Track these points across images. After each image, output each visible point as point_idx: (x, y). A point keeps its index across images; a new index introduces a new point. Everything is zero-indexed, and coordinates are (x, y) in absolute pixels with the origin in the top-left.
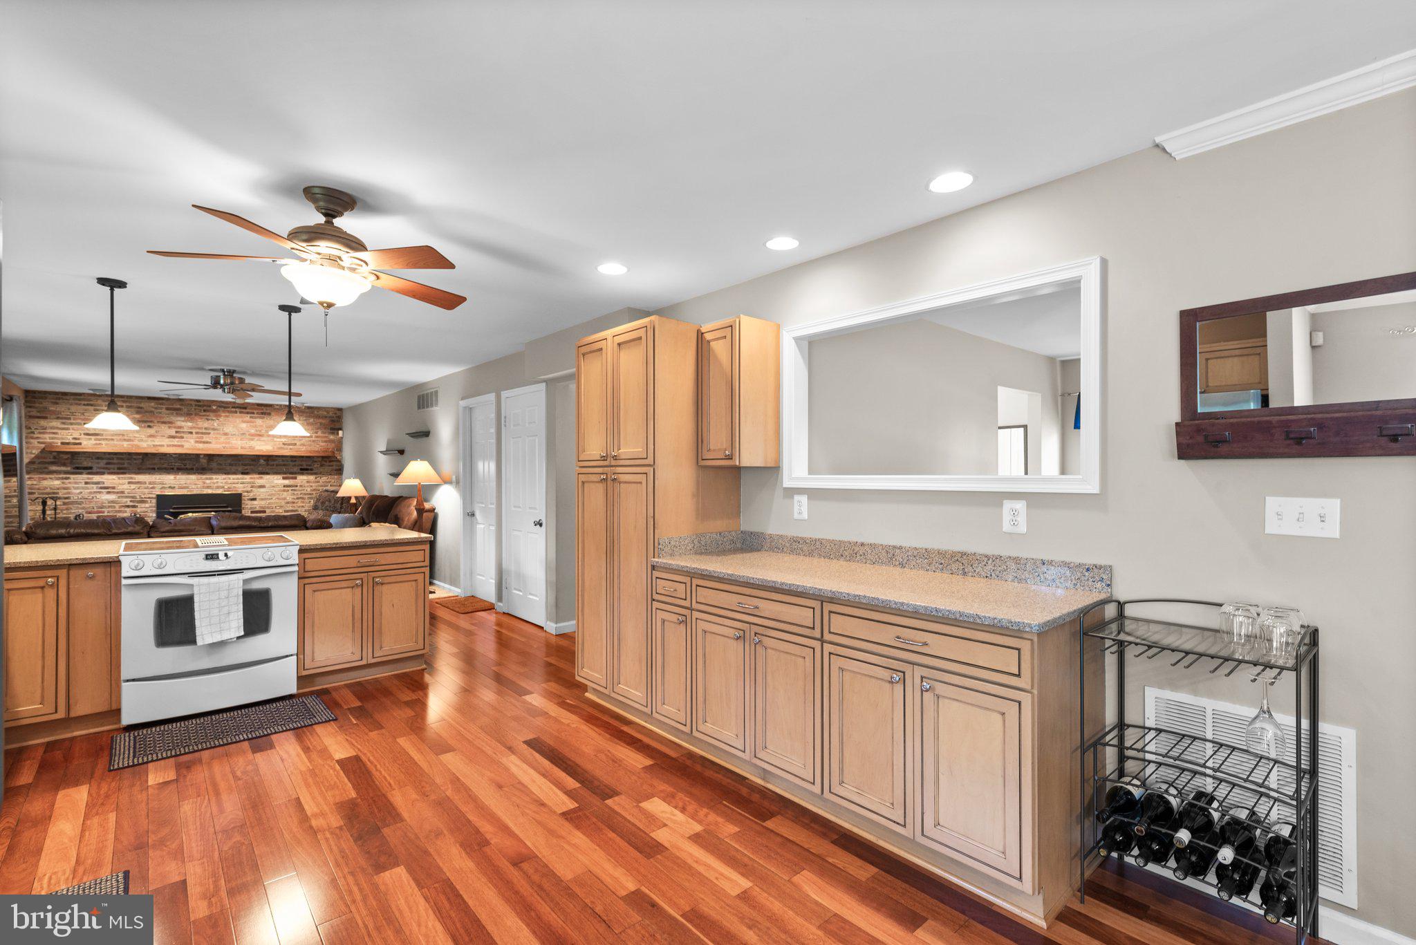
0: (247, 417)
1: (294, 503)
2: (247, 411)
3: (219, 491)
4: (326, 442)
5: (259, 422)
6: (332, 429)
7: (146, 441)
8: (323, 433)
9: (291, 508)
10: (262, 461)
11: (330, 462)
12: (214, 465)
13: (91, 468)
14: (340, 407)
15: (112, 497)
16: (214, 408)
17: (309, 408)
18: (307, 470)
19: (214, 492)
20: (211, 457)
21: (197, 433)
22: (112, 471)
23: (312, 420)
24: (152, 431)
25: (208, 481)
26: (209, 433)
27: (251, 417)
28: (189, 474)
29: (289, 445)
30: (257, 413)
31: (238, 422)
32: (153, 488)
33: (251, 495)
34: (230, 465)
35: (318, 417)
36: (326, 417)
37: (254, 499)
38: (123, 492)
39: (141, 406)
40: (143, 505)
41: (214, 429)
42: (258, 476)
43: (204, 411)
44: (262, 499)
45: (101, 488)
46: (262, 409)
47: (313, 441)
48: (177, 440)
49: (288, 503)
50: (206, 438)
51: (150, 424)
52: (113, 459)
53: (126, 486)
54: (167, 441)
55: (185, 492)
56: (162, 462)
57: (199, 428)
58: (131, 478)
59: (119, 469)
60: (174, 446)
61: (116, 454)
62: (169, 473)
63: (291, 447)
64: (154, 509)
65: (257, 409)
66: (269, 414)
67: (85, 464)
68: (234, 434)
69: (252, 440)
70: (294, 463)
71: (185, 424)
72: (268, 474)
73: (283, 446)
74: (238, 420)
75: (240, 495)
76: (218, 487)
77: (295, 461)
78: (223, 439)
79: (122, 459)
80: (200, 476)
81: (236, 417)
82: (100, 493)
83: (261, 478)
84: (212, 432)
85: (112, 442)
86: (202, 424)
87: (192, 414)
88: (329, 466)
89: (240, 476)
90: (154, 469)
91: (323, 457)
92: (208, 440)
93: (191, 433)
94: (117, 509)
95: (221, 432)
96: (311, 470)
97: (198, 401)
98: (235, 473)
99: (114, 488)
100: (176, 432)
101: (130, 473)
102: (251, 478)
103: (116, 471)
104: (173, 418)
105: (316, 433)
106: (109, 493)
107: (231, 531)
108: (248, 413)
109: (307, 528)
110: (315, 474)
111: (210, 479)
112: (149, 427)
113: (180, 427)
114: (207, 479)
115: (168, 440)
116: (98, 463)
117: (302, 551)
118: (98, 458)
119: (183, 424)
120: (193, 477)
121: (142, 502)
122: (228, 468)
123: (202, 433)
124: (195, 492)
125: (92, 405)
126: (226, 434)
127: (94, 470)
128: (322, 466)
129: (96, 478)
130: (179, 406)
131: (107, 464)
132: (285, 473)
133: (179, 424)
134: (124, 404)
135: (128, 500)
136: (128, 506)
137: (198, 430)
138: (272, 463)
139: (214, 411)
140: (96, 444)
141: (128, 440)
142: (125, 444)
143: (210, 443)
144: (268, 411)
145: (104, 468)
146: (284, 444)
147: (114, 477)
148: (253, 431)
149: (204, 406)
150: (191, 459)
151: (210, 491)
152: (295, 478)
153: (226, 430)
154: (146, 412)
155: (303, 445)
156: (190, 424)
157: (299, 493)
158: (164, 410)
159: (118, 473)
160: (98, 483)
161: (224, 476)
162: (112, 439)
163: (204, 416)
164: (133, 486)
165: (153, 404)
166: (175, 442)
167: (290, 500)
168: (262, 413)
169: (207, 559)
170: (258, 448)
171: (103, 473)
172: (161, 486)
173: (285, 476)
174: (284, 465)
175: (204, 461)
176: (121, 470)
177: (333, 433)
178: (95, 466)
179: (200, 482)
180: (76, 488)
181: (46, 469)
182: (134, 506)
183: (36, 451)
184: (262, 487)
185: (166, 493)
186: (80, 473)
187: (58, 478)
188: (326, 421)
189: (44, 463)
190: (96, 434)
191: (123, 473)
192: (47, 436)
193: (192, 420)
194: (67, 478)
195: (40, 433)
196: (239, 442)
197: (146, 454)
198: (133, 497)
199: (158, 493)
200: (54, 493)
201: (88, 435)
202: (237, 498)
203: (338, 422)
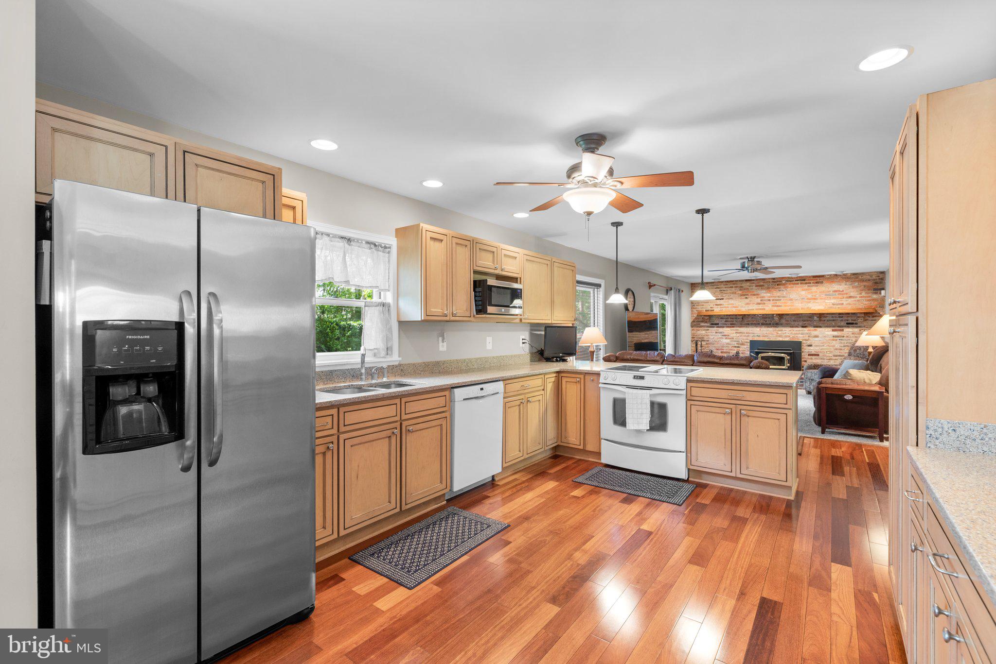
0: (806, 287)
1: (841, 349)
2: (806, 282)
3: (787, 339)
4: (868, 300)
5: (814, 289)
6: (875, 289)
7: (745, 307)
8: (867, 293)
9: (839, 354)
10: (815, 318)
11: (873, 317)
12: (783, 321)
13: (718, 324)
14: (882, 270)
15: (728, 341)
16: (784, 282)
17: (854, 274)
18: (852, 324)
19: (784, 340)
20: (781, 316)
21: (773, 300)
22: (728, 325)
23: (856, 284)
24: (747, 301)
25: (780, 332)
26: (781, 300)
27: (808, 286)
28: (768, 327)
29: (837, 305)
30: (813, 283)
31: (799, 290)
32: (748, 336)
33: (809, 343)
34: (794, 321)
35: (863, 281)
36: (869, 280)
37: (810, 346)
38: (733, 338)
40: (743, 346)
41: (784, 297)
42: (813, 329)
43: (778, 285)
44: (816, 346)
45: (723, 336)
46: (817, 280)
47: (858, 300)
48: (761, 305)
49: (836, 349)
50: (778, 303)
51: (747, 296)
52: (728, 318)
53: (735, 335)
54: (756, 307)
55: (766, 339)
56: (753, 319)
58: (737, 330)
60: (760, 309)
61: (730, 315)
62: (757, 327)
63: (839, 306)
64: (749, 349)
65: (812, 280)
66: (822, 282)
67: (716, 322)
68: (797, 299)
69: (809, 302)
70: (842, 319)
72: (820, 327)
73: (833, 306)
74: (800, 289)
75: (801, 342)
76: (786, 337)
77: (842, 317)
78: (789, 303)
79: (733, 318)
80: (775, 329)
81: (799, 287)
82: (722, 338)
83: (816, 330)
84: (782, 299)
85: (727, 309)
86: (776, 293)
87: (770, 288)
88: (872, 320)
89: (801, 329)
90: (749, 324)
91: (864, 313)
92: (780, 304)
93: (769, 300)
94: (730, 348)
95: (788, 298)
96: (856, 324)
98: (797, 327)
99: (729, 336)
100: (761, 300)
101: (736, 327)
102: (809, 330)
103: (730, 325)
104: (759, 292)
105: (861, 294)
106: (726, 338)
107: (702, 364)
108: (806, 283)
109: (751, 368)
110: (860, 327)
112: (746, 298)
113: (763, 297)
114: (779, 331)
115: (756, 306)
116: (722, 321)
117: (689, 381)
118: (721, 318)
119: (765, 295)
120: (771, 329)
121: (743, 344)
122: (793, 323)
123: (776, 300)
124: (771, 340)
125: (718, 288)
126: (791, 300)
127: (719, 325)
128: (866, 320)
129: (721, 330)
130: (762, 284)
131: (726, 321)
132: (834, 327)
133: (762, 295)
134: (734, 286)
135: (736, 343)
136: (735, 347)
137: (773, 298)
138: (824, 319)
139: (784, 284)
140: (721, 310)
141: (736, 307)
142: (734, 309)
143: (781, 306)
144: (821, 281)
145: (724, 324)
146: (833, 304)
147: (729, 329)
148: (810, 296)
149: (778, 281)
150: (769, 318)
151: (781, 339)
152: (843, 330)
153: (792, 297)
154: (745, 289)
155: (850, 304)
156: (769, 295)
157: (846, 342)
158: (754, 287)
159: (730, 327)
160: (721, 333)
161: (790, 329)
162: (728, 307)
163: (778, 288)
164: (738, 335)
165: (748, 284)
166: (760, 307)
167: (839, 347)
168: (817, 283)
169: (634, 378)
170: (813, 308)
171: (723, 327)
172: (752, 335)
173: (834, 328)
174: (834, 320)
175: (776, 319)
176: (732, 325)
177: (876, 293)
178: (720, 323)
179: (775, 333)
180: (712, 335)
181: (699, 324)
182: (738, 347)
183: (695, 315)
184: (816, 336)
185: (755, 339)
186: (714, 327)
187: (704, 330)
188: (870, 284)
189: (698, 321)
190: (721, 305)
191: (733, 327)
192: (699, 307)
193: (770, 292)
194: (708, 330)
195: (697, 306)
196: (800, 305)
197: (745, 315)
198: (738, 341)
199: (751, 339)
200: (702, 338)
201: (717, 305)
202: (798, 345)
203: (881, 283)
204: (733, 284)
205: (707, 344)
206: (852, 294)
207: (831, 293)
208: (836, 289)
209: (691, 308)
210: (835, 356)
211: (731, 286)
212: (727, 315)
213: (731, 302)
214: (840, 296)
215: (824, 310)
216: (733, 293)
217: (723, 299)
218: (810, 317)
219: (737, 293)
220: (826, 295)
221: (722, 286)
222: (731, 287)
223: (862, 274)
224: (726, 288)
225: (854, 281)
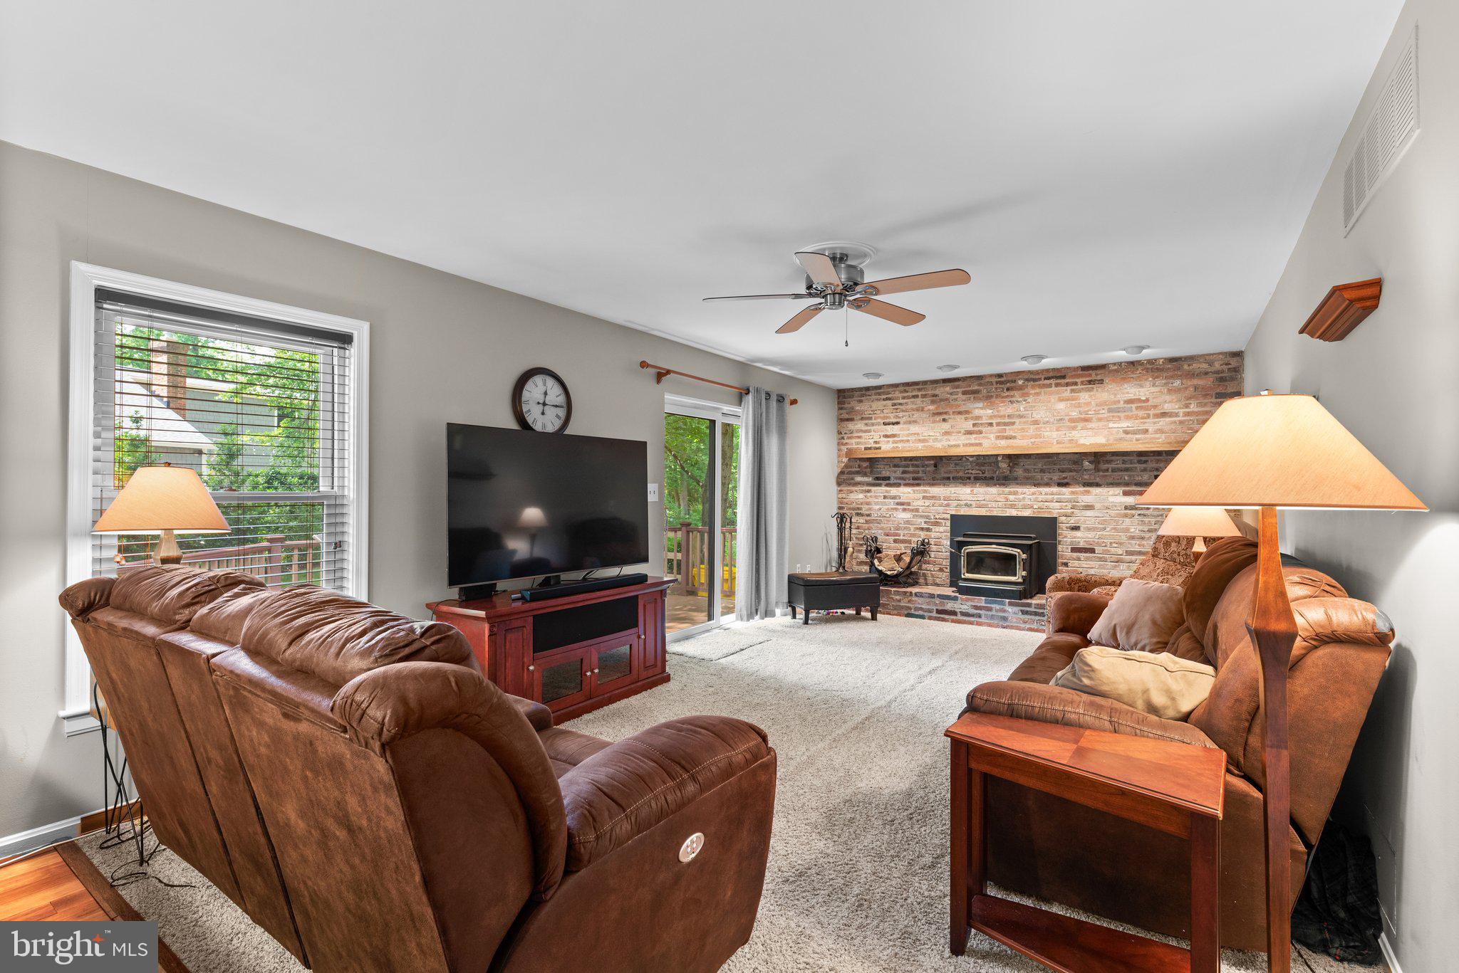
0: (1066, 392)
1: (1143, 538)
2: (1066, 381)
3: (1027, 513)
5: (1084, 397)
7: (941, 440)
8: (1200, 405)
9: (1137, 548)
10: (1086, 463)
12: (1019, 472)
13: (888, 478)
14: (1235, 348)
15: (908, 516)
16: (1020, 382)
17: (1172, 360)
19: (1020, 514)
20: (1013, 459)
21: (998, 424)
22: (907, 482)
23: (1177, 383)
24: (946, 426)
25: (1012, 497)
26: (1013, 423)
27: (1072, 391)
28: (988, 485)
29: (1135, 433)
30: (1082, 383)
31: (1053, 400)
32: (948, 505)
33: (1072, 521)
34: (1042, 471)
35: (1191, 375)
36: (1206, 373)
37: (1076, 528)
38: (917, 510)
39: (937, 392)
40: (937, 529)
41: (1021, 416)
42: (1082, 489)
43: (1008, 389)
44: (1089, 529)
45: (898, 504)
46: (1090, 375)
47: (1181, 422)
48: (974, 436)
49: (1133, 538)
50: (1009, 431)
51: (945, 416)
52: (907, 466)
53: (920, 503)
54: (963, 439)
55: (983, 512)
56: (958, 468)
57: (1001, 417)
59: (914, 479)
60: (972, 445)
61: (911, 459)
62: (965, 484)
63: (1137, 436)
64: (949, 534)
65: (1082, 376)
66: (1101, 382)
67: (885, 473)
68: (1048, 422)
69: (1074, 428)
70: (1144, 465)
71: (982, 411)
72: (1098, 485)
73: (1124, 436)
74: (1053, 398)
75: (1055, 519)
76: (1025, 507)
77: (1146, 462)
78: (1032, 430)
79: (917, 466)
80: (1001, 489)
81: (1051, 394)
82: (896, 509)
83: (1088, 492)
84: (1017, 421)
86: (1005, 409)
87: (992, 396)
89: (1055, 489)
90: (948, 478)
92: (1012, 433)
93: (991, 424)
94: (912, 532)
95: (1030, 419)
97: (1000, 376)
98: (1047, 485)
99: (909, 504)
100: (974, 425)
101: (924, 485)
102: (1073, 493)
103: (911, 482)
104: (970, 405)
105: (1187, 406)
106: (904, 510)
108: (1067, 384)
111: (1015, 493)
112: (944, 420)
113: (978, 418)
114: (1010, 493)
115: (964, 437)
116: (895, 472)
118: (895, 466)
119: (982, 412)
120: (994, 490)
121: (936, 523)
122: (1038, 476)
123: (1005, 424)
124: (995, 513)
125: (890, 399)
126: (1036, 422)
129: (894, 491)
130: (976, 388)
131: (904, 472)
132: (1127, 484)
133: (977, 412)
134: (920, 393)
135: (923, 520)
136: (922, 529)
137: (999, 420)
138: (1106, 466)
139: (1021, 388)
141: (924, 441)
142: (920, 445)
143: (1015, 437)
144: (1099, 378)
145: (900, 478)
146: (1126, 432)
147: (909, 489)
148: (1075, 414)
149: (1008, 381)
150: (990, 464)
151: (1014, 513)
153: (1037, 416)
154: (941, 400)
155: (1161, 431)
156: (989, 412)
157: (1153, 520)
158: (960, 395)
159: (913, 485)
160: (894, 498)
161: (1034, 489)
162: (908, 441)
163: (1007, 396)
164: (927, 502)
165: (948, 389)
166: (973, 439)
167: (1137, 533)
168: (1090, 382)
170: (1082, 441)
171: (898, 485)
172: (955, 503)
173: (1127, 489)
174: (1127, 470)
175: (1003, 465)
176: (916, 481)
178: (893, 475)
179: (1001, 498)
180: (877, 503)
181: (853, 479)
182: (928, 530)
183: (845, 460)
184: (1089, 507)
185: (962, 513)
186: (879, 485)
187: (863, 492)
188: (1207, 382)
189: (850, 473)
190: (894, 436)
191: (918, 485)
192: (853, 441)
193: (991, 406)
194: (869, 491)
195: (849, 438)
196: (1055, 434)
197: (941, 458)
198: (927, 517)
199: (953, 513)
200: (858, 509)
201: (886, 436)
202: (1050, 525)
203: (1232, 379)
204: (919, 390)
205: (867, 522)
206: (1168, 407)
207: (1121, 405)
208: (1131, 396)
209: (838, 444)
210: (1129, 553)
211: (914, 393)
212: (906, 459)
213: (914, 428)
214: (1141, 413)
215: (1104, 445)
216: (917, 410)
217: (898, 423)
218: (1075, 463)
219: (926, 409)
220: (1110, 411)
221: (897, 394)
222: (914, 397)
223: (1191, 359)
224: (904, 398)
225: (1172, 377)
